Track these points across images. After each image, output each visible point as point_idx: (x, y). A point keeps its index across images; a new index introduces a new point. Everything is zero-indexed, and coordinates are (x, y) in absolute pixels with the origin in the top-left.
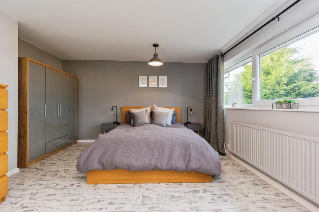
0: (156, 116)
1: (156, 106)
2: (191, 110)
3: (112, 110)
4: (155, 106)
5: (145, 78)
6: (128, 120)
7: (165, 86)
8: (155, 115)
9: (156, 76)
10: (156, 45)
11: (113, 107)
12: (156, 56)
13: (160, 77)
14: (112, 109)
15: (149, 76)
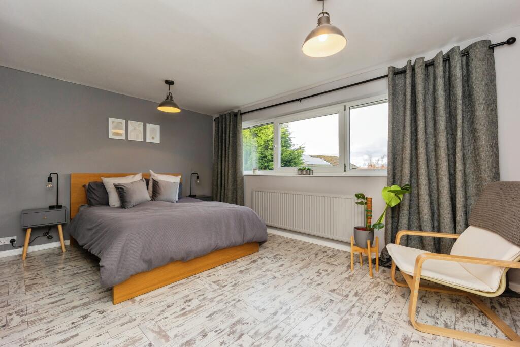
0: (162, 189)
1: (155, 172)
2: (198, 178)
3: (49, 181)
4: (152, 172)
5: (122, 124)
6: (98, 199)
7: (157, 140)
8: (160, 186)
9: (143, 124)
10: (169, 83)
11: (52, 176)
12: (169, 98)
13: (148, 125)
14: (49, 178)
15: (129, 122)
